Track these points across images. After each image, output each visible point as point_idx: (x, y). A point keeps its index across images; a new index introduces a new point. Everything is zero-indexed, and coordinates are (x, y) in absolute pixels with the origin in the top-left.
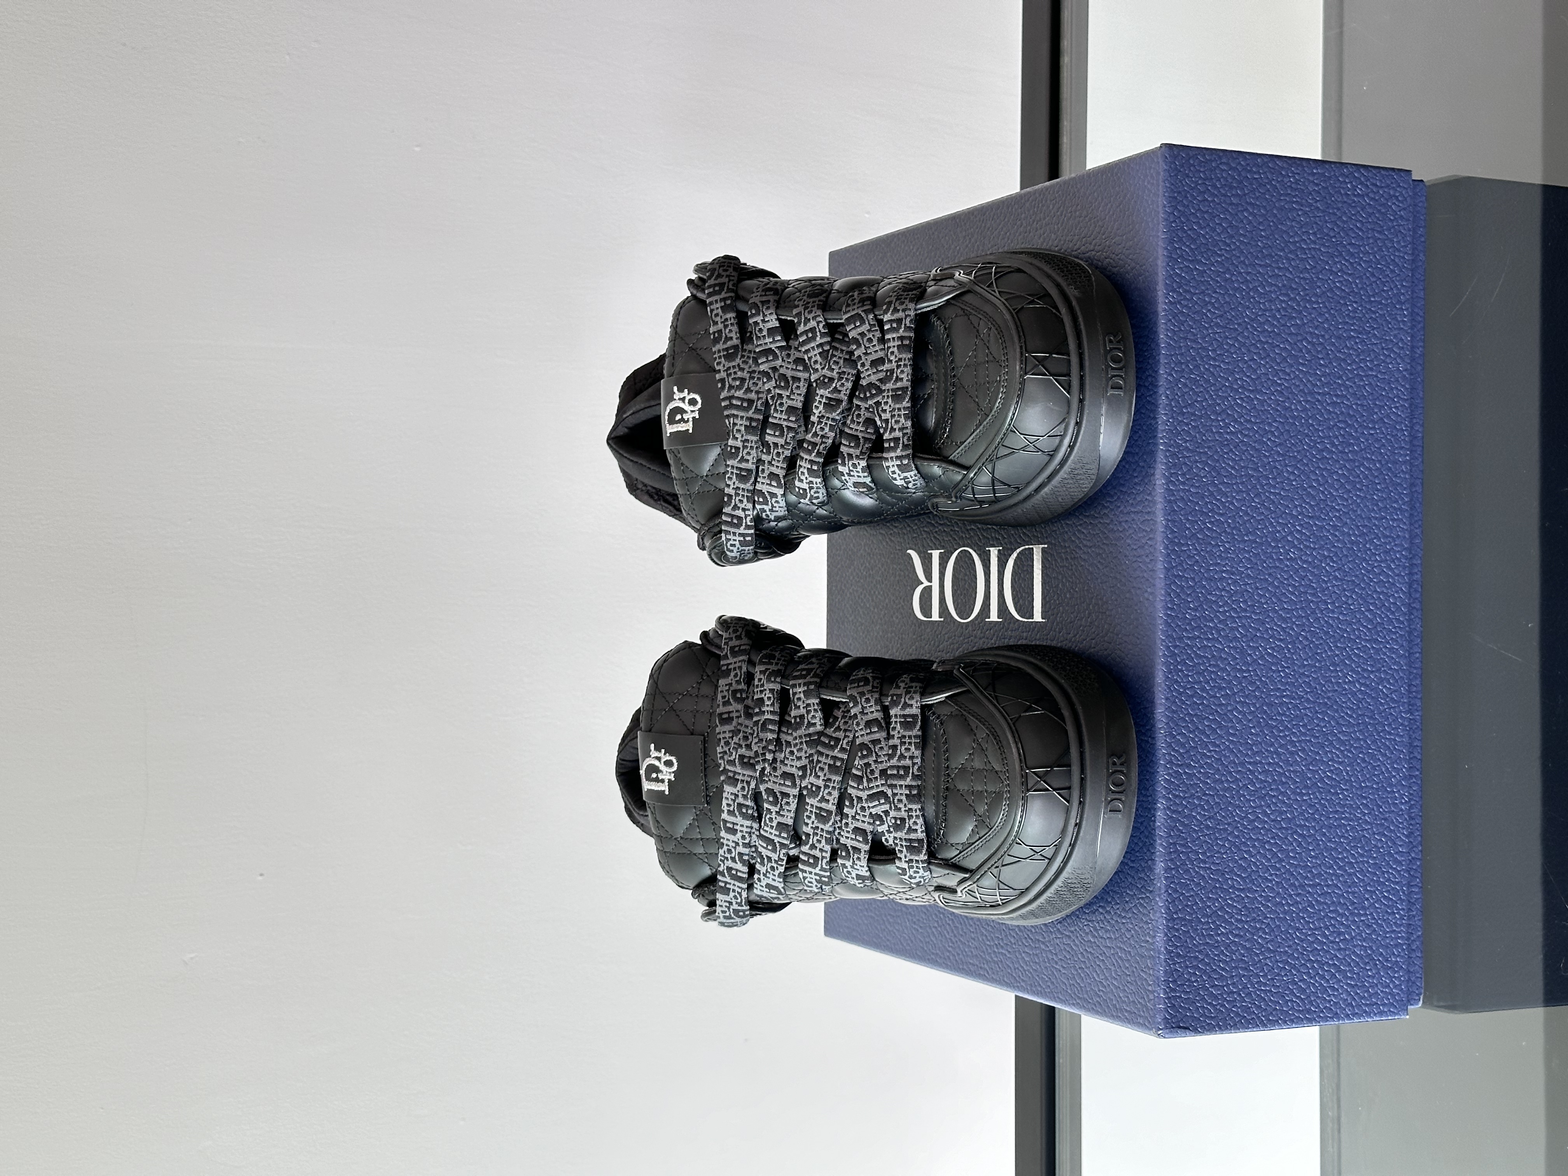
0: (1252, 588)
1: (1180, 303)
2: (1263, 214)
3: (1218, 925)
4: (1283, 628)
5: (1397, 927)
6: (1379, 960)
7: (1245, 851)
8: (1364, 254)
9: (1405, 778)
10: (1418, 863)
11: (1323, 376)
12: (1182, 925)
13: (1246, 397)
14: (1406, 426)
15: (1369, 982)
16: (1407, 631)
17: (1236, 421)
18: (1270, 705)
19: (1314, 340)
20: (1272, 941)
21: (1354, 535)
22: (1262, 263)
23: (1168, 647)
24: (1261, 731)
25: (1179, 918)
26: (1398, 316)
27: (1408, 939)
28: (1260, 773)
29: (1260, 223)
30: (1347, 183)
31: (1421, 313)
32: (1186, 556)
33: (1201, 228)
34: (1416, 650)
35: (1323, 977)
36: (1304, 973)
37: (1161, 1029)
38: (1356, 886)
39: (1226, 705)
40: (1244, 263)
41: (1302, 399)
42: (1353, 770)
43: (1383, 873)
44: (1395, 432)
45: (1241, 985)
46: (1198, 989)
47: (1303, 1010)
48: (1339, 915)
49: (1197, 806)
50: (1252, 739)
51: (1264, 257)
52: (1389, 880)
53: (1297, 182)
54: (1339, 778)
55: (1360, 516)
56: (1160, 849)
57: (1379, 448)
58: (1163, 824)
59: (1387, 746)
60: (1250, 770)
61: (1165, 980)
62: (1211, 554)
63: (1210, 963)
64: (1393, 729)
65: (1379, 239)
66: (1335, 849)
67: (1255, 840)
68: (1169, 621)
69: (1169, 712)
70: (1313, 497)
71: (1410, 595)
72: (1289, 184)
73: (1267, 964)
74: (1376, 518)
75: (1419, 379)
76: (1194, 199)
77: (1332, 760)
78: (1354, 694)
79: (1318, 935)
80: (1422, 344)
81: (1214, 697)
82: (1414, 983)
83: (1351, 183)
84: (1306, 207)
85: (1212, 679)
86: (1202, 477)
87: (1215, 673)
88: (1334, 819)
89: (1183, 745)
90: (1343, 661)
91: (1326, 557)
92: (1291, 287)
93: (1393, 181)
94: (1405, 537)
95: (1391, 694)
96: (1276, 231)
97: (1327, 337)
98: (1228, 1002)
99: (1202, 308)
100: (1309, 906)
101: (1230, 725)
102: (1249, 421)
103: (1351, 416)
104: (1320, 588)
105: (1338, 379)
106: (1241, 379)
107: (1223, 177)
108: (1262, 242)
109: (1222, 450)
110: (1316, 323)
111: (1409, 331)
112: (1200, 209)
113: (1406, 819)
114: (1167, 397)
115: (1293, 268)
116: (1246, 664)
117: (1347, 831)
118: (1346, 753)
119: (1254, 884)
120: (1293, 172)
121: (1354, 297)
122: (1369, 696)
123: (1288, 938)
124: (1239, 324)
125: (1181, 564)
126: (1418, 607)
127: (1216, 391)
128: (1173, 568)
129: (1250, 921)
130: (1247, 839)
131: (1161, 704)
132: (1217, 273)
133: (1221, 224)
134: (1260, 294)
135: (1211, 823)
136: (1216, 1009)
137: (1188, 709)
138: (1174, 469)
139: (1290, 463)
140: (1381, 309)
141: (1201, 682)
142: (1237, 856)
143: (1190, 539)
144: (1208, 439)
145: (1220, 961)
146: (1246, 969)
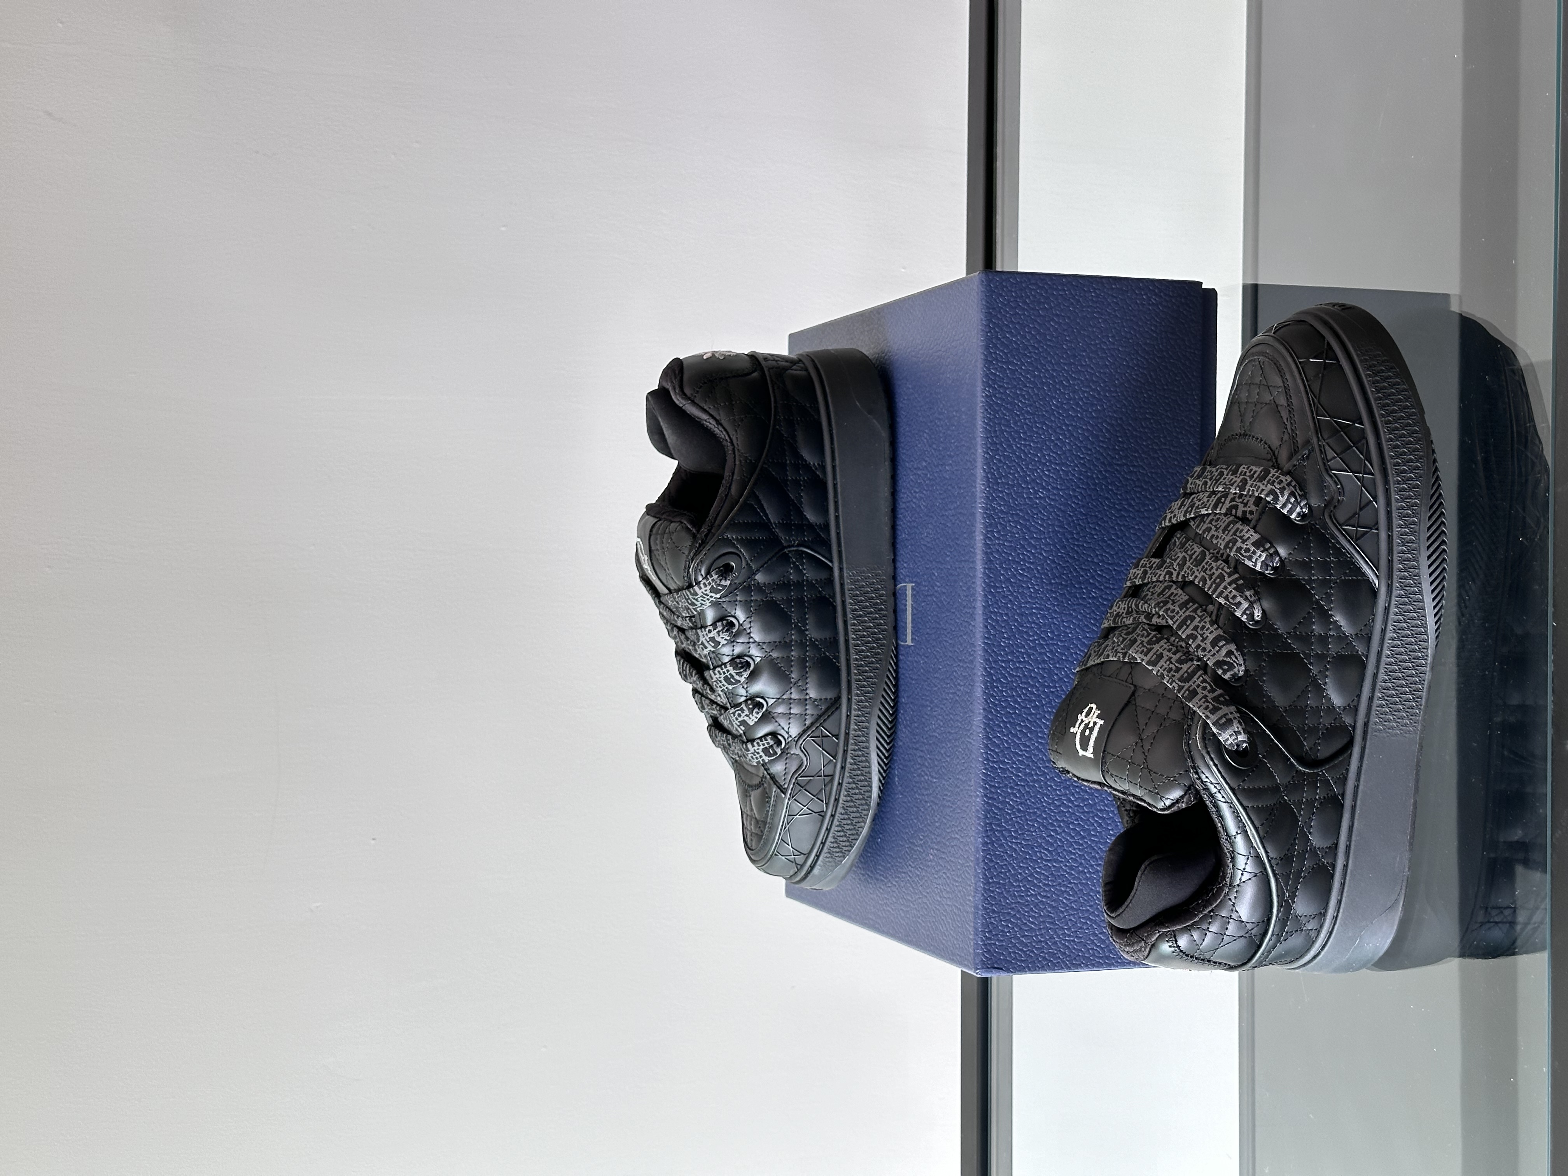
0: (1058, 621)
1: (995, 396)
2: (1067, 323)
3: (1028, 888)
7: (1052, 830)
11: (1121, 450)
12: (997, 888)
13: (1053, 469)
17: (1044, 488)
19: (1113, 422)
22: (1067, 362)
23: (985, 669)
25: (994, 882)
29: (1064, 330)
32: (1001, 596)
33: (1014, 336)
37: (979, 969)
40: (1051, 362)
41: (1102, 469)
45: (1047, 936)
46: (1011, 938)
47: (1102, 957)
49: (1009, 794)
51: (1069, 357)
53: (1097, 296)
58: (981, 808)
61: (981, 931)
62: (1022, 594)
63: (1021, 918)
65: (1171, 338)
67: (1060, 821)
68: (986, 648)
69: (986, 720)
70: (1113, 548)
72: (1090, 298)
73: (1071, 920)
76: (1007, 313)
81: (1025, 707)
83: (1146, 294)
84: (1106, 316)
85: (1023, 693)
86: (1015, 534)
87: (1026, 689)
89: (998, 746)
92: (1092, 380)
93: (1184, 291)
96: (1079, 336)
97: (1124, 419)
98: (1037, 949)
99: (1014, 399)
101: (1039, 730)
102: (1056, 488)
103: (1146, 483)
105: (1135, 452)
106: (1048, 455)
107: (1032, 295)
108: (1067, 345)
109: (1032, 512)
110: (1115, 409)
112: (1012, 322)
114: (984, 470)
115: (1094, 364)
116: (1054, 681)
119: (1059, 856)
120: (1094, 288)
121: (1149, 386)
123: (1090, 899)
124: (1047, 411)
125: (996, 603)
127: (1027, 465)
128: (989, 605)
129: (1056, 885)
130: (1054, 821)
131: (980, 713)
132: (1027, 371)
133: (1030, 333)
134: (1064, 387)
135: (1022, 807)
136: (1026, 955)
137: (1002, 718)
138: (991, 527)
139: (1092, 520)
140: (1173, 395)
141: (1013, 696)
142: (1045, 834)
143: (1004, 582)
144: (1020, 503)
145: (1030, 916)
146: (1053, 923)
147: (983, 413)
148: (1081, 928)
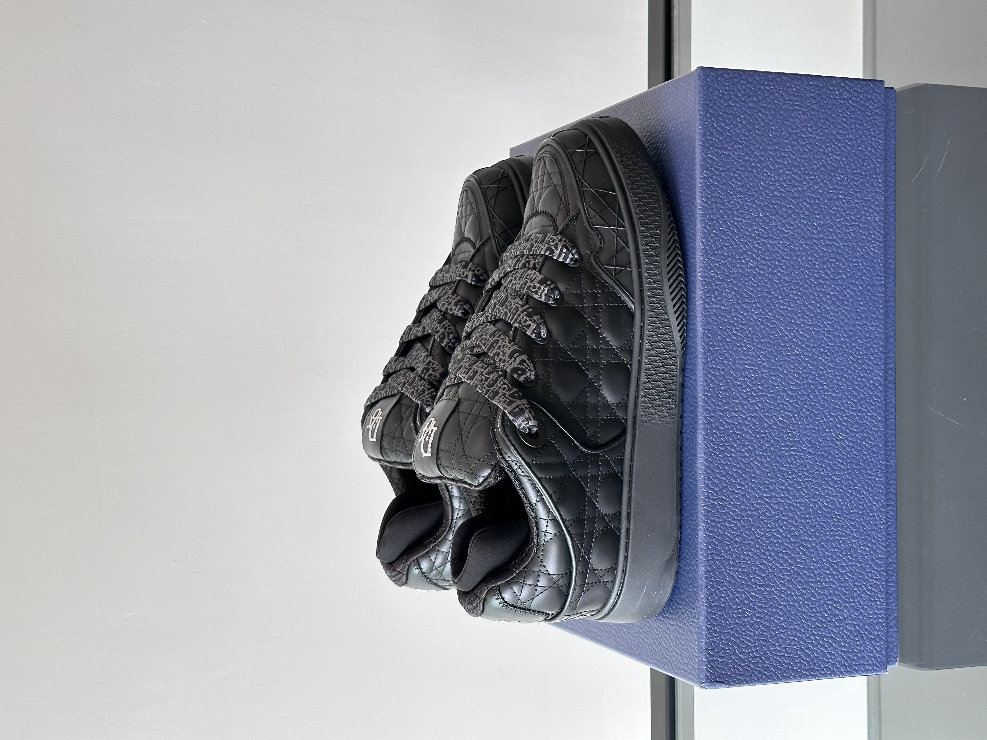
0: (767, 376)
1: (712, 178)
2: (773, 114)
3: (745, 610)
4: (791, 403)
5: (878, 611)
6: (865, 634)
7: (764, 559)
8: (849, 140)
9: (883, 506)
10: (894, 566)
11: (818, 226)
12: (718, 611)
13: (762, 242)
14: (881, 260)
15: (857, 649)
16: (883, 404)
17: (754, 259)
18: (781, 457)
19: (812, 202)
20: (785, 621)
21: (843, 337)
22: (773, 149)
23: (706, 418)
24: (775, 475)
25: (715, 605)
26: (874, 183)
27: (887, 618)
28: (774, 504)
29: (771, 120)
30: (835, 91)
31: (893, 181)
32: (718, 353)
33: (727, 125)
34: (891, 417)
35: (823, 646)
36: (809, 643)
37: (704, 683)
38: (848, 582)
39: (749, 457)
40: (759, 149)
41: (803, 243)
42: (844, 501)
43: (867, 573)
44: (873, 265)
45: (762, 652)
46: (730, 655)
47: (808, 669)
48: (835, 602)
49: (728, 528)
50: (768, 481)
51: (774, 144)
52: (872, 578)
53: (798, 91)
54: (834, 506)
55: (848, 324)
56: (701, 557)
57: (861, 276)
58: (704, 541)
59: (869, 484)
60: (767, 502)
61: (706, 649)
62: (736, 352)
63: (739, 637)
64: (874, 472)
65: (860, 129)
66: (831, 557)
67: (771, 551)
68: (706, 399)
69: (707, 463)
70: (812, 311)
71: (886, 379)
72: (792, 93)
73: (781, 637)
74: (859, 325)
75: (892, 228)
76: (721, 105)
77: (828, 494)
78: (844, 448)
79: (819, 616)
80: (893, 202)
81: (740, 451)
82: (892, 649)
83: (838, 90)
84: (805, 108)
85: (738, 439)
86: (730, 299)
87: (741, 435)
89: (717, 485)
90: (835, 425)
91: (821, 353)
92: (794, 165)
93: (870, 88)
94: (881, 338)
95: (872, 447)
96: (782, 126)
97: (821, 199)
98: (752, 664)
99: (728, 181)
100: (812, 596)
101: (752, 471)
102: (764, 259)
103: (840, 254)
104: (818, 374)
105: (830, 228)
106: (758, 230)
107: (743, 89)
108: (772, 134)
109: (744, 279)
110: (813, 190)
111: (883, 193)
112: (726, 112)
113: (884, 535)
114: (703, 243)
115: (796, 151)
116: (763, 428)
117: (840, 544)
118: (838, 489)
119: (771, 581)
120: (794, 84)
121: (841, 171)
122: (856, 449)
123: (797, 619)
124: (756, 192)
125: (714, 360)
126: (892, 387)
127: (739, 238)
128: (709, 362)
129: (768, 607)
130: (765, 550)
131: (701, 457)
132: (739, 156)
133: (741, 122)
134: (771, 170)
135: (739, 539)
136: (743, 669)
137: (720, 460)
138: (709, 293)
139: (795, 287)
140: (862, 178)
141: (730, 441)
142: (758, 562)
143: (721, 342)
144: (733, 272)
145: (747, 635)
146: (766, 641)
147: (702, 192)
148: (790, 644)
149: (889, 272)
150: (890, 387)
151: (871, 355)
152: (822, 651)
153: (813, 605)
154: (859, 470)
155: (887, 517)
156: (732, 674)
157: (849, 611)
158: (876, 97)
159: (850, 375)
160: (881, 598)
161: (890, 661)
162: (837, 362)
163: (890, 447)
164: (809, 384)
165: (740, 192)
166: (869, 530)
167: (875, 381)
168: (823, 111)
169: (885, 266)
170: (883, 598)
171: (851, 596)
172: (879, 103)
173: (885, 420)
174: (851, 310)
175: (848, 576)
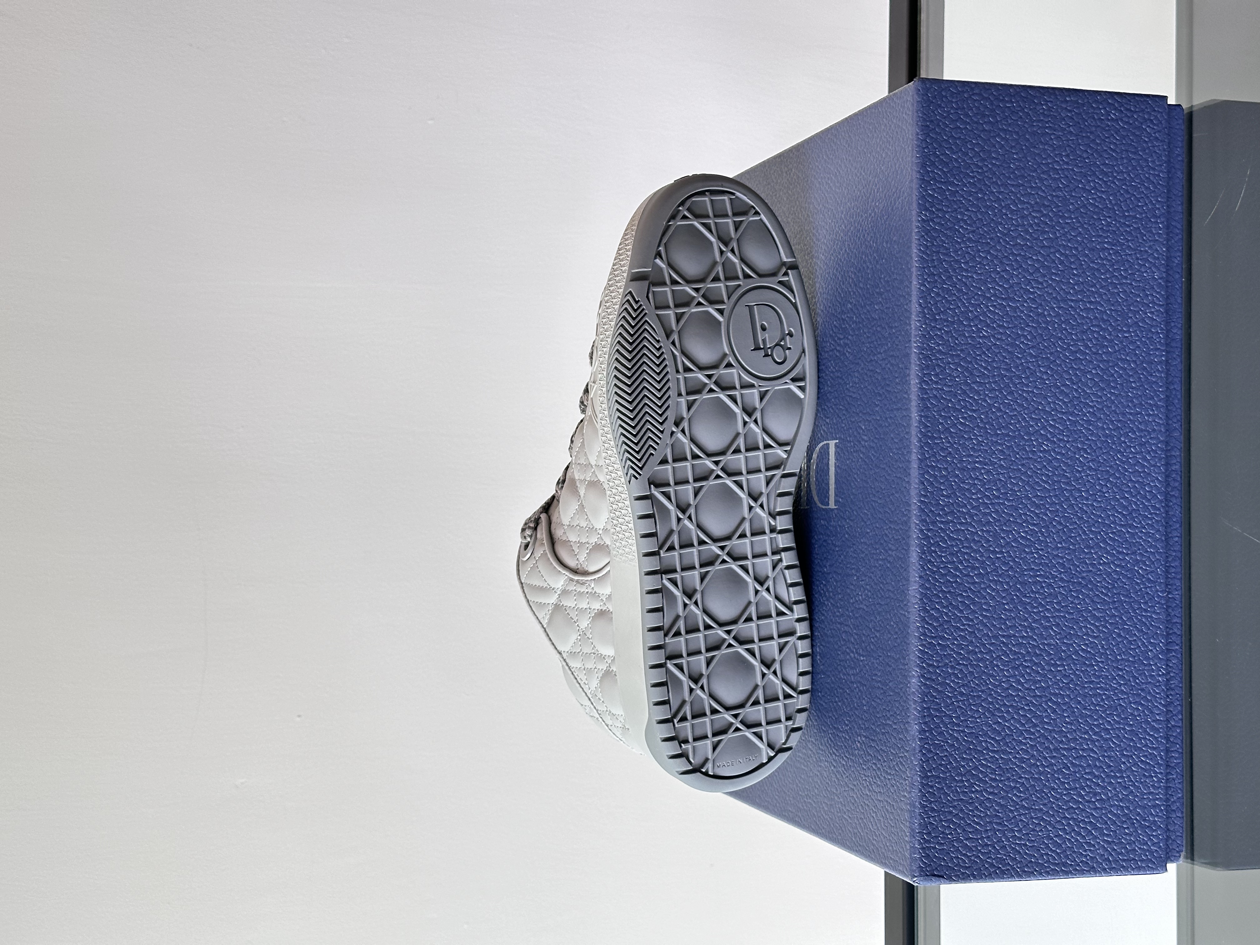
0: (1005, 478)
1: (933, 221)
2: (1015, 139)
3: (972, 783)
4: (1037, 513)
5: (1154, 789)
6: (1136, 819)
8: (1118, 173)
9: (1162, 652)
11: (1076, 284)
12: (936, 782)
13: (999, 304)
14: (1162, 329)
15: (1126, 839)
16: (1164, 517)
17: (988, 326)
18: (1023, 584)
19: (1067, 252)
20: (1027, 799)
21: (1109, 429)
22: (1015, 183)
23: (922, 531)
24: (1014, 607)
25: (933, 776)
26: (1153, 230)
27: (1167, 800)
28: (1014, 645)
29: (1012, 147)
30: (1100, 109)
32: (939, 448)
33: (954, 153)
34: (1175, 535)
35: (1079, 834)
36: (1060, 829)
37: (916, 877)
38: (1113, 751)
39: (979, 583)
40: (997, 184)
41: (1055, 306)
42: (1108, 644)
43: (1140, 739)
44: (1150, 335)
45: (995, 838)
46: (953, 841)
47: (1058, 864)
48: (1095, 776)
49: (950, 675)
50: (1006, 615)
51: (1017, 178)
52: (1146, 746)
53: (1050, 109)
54: (1094, 650)
57: (1134, 350)
58: (917, 691)
59: (1144, 622)
60: (1003, 643)
61: (919, 832)
62: (964, 446)
63: (964, 818)
64: (1149, 607)
65: (1133, 159)
66: (1092, 717)
67: (1009, 707)
68: (923, 507)
69: (922, 589)
70: (1067, 395)
71: (1169, 484)
72: (1041, 111)
73: (1021, 820)
74: (1131, 414)
75: (1177, 286)
76: (946, 127)
77: (1087, 634)
79: (1074, 794)
80: (1179, 254)
81: (968, 575)
82: (1174, 841)
83: (1105, 108)
84: (1059, 131)
85: (965, 559)
86: (955, 377)
87: (969, 554)
88: (1089, 689)
89: (936, 619)
90: (1097, 544)
91: (1079, 449)
92: (1044, 204)
94: (1161, 431)
95: (1147, 574)
96: (1028, 154)
97: (1080, 249)
98: (982, 854)
99: (955, 225)
100: (1064, 768)
101: (983, 601)
102: (1002, 326)
103: (1104, 321)
104: (1074, 477)
105: (1092, 286)
106: (993, 288)
107: (975, 106)
108: (1014, 164)
109: (975, 352)
110: (1069, 237)
111: (1165, 242)
112: (952, 136)
113: (1163, 690)
114: (920, 305)
115: (1045, 186)
116: (998, 545)
117: (1103, 700)
118: (1100, 628)
119: (1008, 746)
120: (1045, 100)
121: (1108, 213)
122: (1125, 576)
123: (1043, 796)
124: (991, 239)
125: (934, 456)
126: (1177, 495)
127: (968, 299)
128: (926, 459)
129: (1005, 780)
130: (1001, 705)
131: (915, 582)
132: (970, 193)
133: (973, 149)
134: (1012, 211)
135: (965, 689)
136: (970, 860)
137: (941, 587)
138: (928, 369)
139: (1043, 363)
140: (1135, 223)
141: (954, 562)
142: (991, 721)
143: (943, 432)
144: (960, 343)
145: (975, 816)
146: (1001, 824)
147: (919, 239)
149: (1173, 344)
150: (1174, 495)
151: (1147, 454)
152: (1077, 840)
153: (1066, 779)
154: (1129, 603)
155: (1167, 665)
156: (955, 866)
157: (1115, 789)
158: (1156, 117)
159: (1118, 479)
160: (1158, 773)
161: (1172, 856)
162: (1100, 462)
163: (1173, 574)
164: (1063, 490)
165: (969, 240)
166: (1143, 683)
167: (1151, 487)
168: (1084, 135)
169: (1167, 336)
170: (1162, 773)
171: (1117, 769)
172: (1160, 125)
173: (1166, 539)
174: (1120, 394)
175: (1114, 743)
